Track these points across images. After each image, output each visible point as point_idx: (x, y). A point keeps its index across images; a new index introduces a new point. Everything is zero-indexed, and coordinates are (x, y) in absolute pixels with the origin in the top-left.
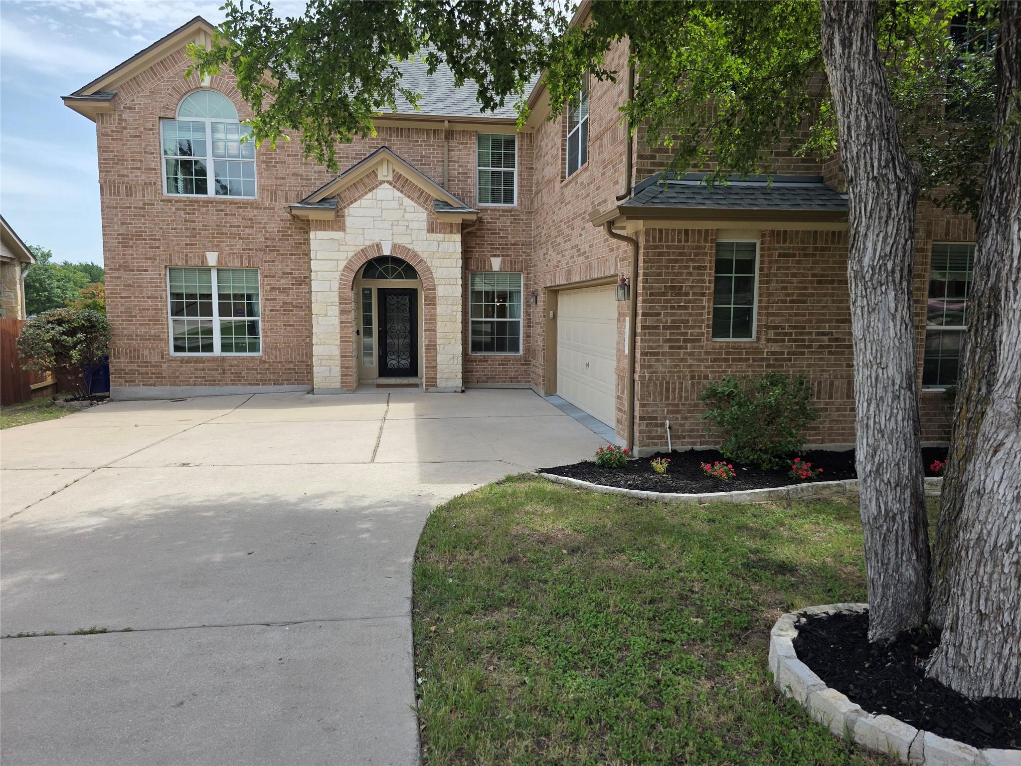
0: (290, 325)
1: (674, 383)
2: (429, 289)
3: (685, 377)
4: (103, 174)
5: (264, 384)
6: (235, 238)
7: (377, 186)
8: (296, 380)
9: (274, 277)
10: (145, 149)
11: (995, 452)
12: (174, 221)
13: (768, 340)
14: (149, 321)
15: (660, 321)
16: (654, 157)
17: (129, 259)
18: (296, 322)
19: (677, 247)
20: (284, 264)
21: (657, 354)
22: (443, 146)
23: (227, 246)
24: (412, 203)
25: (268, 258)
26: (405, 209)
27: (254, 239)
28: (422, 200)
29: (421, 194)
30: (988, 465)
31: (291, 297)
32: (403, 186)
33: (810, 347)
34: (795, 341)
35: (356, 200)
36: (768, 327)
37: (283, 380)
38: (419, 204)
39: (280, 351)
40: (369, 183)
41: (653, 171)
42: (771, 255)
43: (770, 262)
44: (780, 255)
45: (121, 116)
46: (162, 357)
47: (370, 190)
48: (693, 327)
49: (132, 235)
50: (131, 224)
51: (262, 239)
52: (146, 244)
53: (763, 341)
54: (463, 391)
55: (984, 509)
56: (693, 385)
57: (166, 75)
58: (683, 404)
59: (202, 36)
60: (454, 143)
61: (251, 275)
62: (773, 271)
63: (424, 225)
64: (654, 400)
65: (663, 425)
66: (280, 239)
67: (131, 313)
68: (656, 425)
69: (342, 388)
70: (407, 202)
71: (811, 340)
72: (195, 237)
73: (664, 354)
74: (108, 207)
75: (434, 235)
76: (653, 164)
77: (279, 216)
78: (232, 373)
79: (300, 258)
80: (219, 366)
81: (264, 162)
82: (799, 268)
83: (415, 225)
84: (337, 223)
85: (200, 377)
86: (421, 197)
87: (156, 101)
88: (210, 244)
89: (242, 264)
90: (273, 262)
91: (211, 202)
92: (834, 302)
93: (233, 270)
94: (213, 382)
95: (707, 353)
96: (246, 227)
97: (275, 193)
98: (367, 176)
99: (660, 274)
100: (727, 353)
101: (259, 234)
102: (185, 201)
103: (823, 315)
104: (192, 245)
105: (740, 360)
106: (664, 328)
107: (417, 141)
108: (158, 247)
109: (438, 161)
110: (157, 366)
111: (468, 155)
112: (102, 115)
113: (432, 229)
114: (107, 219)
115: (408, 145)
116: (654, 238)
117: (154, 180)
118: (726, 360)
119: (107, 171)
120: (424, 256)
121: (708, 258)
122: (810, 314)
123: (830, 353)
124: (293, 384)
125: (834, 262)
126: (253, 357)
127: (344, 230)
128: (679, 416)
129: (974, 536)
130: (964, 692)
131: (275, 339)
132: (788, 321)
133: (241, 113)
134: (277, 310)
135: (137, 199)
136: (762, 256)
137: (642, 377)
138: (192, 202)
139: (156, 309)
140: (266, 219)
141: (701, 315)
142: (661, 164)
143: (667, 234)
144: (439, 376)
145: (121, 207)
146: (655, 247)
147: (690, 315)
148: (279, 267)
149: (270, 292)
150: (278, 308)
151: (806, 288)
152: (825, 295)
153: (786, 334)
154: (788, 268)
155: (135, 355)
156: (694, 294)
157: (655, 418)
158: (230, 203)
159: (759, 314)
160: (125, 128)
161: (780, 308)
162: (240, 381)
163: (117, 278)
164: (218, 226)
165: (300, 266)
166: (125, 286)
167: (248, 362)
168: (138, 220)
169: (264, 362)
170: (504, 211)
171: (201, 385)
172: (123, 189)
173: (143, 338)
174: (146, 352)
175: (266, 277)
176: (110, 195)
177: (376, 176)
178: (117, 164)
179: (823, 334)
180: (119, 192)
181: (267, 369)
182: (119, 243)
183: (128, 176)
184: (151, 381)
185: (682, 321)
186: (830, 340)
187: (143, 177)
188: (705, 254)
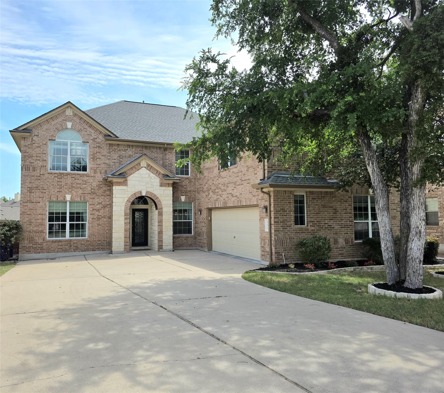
0: (100, 225)
1: (284, 241)
2: (160, 209)
3: (287, 238)
4: (23, 162)
5: (88, 251)
6: (78, 189)
7: (140, 169)
8: (101, 249)
9: (94, 205)
10: (42, 152)
11: (413, 241)
12: (53, 182)
13: (311, 226)
14: (39, 224)
15: (279, 220)
16: (272, 167)
17: (32, 198)
18: (103, 223)
19: (283, 196)
20: (99, 199)
21: (279, 231)
22: (163, 153)
23: (75, 192)
24: (154, 175)
25: (92, 197)
26: (151, 178)
27: (86, 189)
28: (158, 174)
29: (157, 172)
30: (412, 244)
31: (101, 213)
32: (150, 169)
33: (322, 228)
34: (318, 226)
35: (132, 174)
36: (310, 222)
37: (96, 249)
38: (156, 176)
39: (95, 236)
40: (137, 167)
41: (272, 172)
42: (309, 199)
43: (310, 201)
44: (312, 199)
45: (33, 138)
46: (44, 240)
47: (137, 170)
48: (289, 222)
49: (34, 188)
50: (34, 183)
51: (90, 189)
52: (40, 191)
53: (309, 226)
54: (173, 251)
55: (412, 252)
56: (290, 241)
57: (53, 123)
58: (287, 248)
59: (69, 109)
60: (167, 152)
61: (84, 204)
62: (310, 204)
63: (159, 184)
64: (279, 246)
65: (282, 255)
66: (97, 189)
67: (31, 221)
68: (280, 255)
69: (125, 250)
70: (152, 175)
71: (323, 226)
72: (62, 188)
73: (281, 231)
74: (24, 176)
75: (162, 188)
76: (272, 169)
77: (97, 180)
78: (74, 247)
79: (105, 197)
80: (69, 243)
81: (92, 158)
82: (317, 203)
83: (155, 184)
84: (125, 183)
85: (60, 249)
86: (157, 173)
87: (48, 133)
88: (68, 191)
89: (81, 199)
90: (94, 198)
91: (69, 174)
92: (328, 213)
93: (76, 202)
94: (65, 251)
95: (293, 230)
96: (83, 184)
97: (96, 170)
98: (137, 165)
99: (278, 205)
100: (299, 230)
101: (89, 187)
102: (58, 174)
103: (325, 217)
104: (60, 191)
105: (303, 232)
106: (281, 222)
107: (153, 151)
108: (45, 193)
109: (161, 159)
110: (41, 244)
111: (172, 157)
112: (24, 138)
113: (161, 185)
114: (23, 181)
115: (149, 152)
116: (276, 193)
117: (45, 165)
118: (299, 233)
119: (25, 161)
120: (158, 196)
121: (292, 200)
122: (322, 217)
123: (328, 230)
124: (100, 250)
125: (327, 201)
126: (83, 239)
127: (127, 186)
128: (286, 252)
129: (411, 257)
130: (412, 288)
131: (93, 231)
132: (316, 220)
133: (83, 139)
134: (95, 219)
135: (37, 173)
136: (306, 199)
137: (275, 239)
138: (61, 174)
139: (42, 219)
140: (92, 181)
141: (291, 218)
142: (274, 170)
143: (280, 192)
144: (163, 244)
145: (30, 176)
146: (277, 196)
147: (288, 218)
148: (97, 200)
149: (92, 211)
150: (95, 217)
151: (320, 209)
152: (325, 211)
153: (315, 224)
154: (315, 203)
155: (31, 240)
156: (289, 211)
157: (279, 253)
158: (77, 175)
159: (307, 217)
160: (34, 143)
161: (313, 216)
162: (77, 250)
163: (26, 206)
164: (71, 184)
165: (105, 200)
166: (29, 209)
167: (82, 241)
168: (37, 181)
169: (88, 241)
170: (185, 178)
171: (60, 252)
172: (31, 169)
173: (36, 232)
174: (37, 238)
175: (91, 205)
176: (26, 171)
177: (140, 165)
178: (29, 158)
179: (326, 224)
180: (29, 170)
181: (89, 244)
182: (28, 191)
183: (34, 163)
184: (38, 251)
185: (286, 220)
186: (328, 226)
187: (41, 163)
188: (291, 198)
